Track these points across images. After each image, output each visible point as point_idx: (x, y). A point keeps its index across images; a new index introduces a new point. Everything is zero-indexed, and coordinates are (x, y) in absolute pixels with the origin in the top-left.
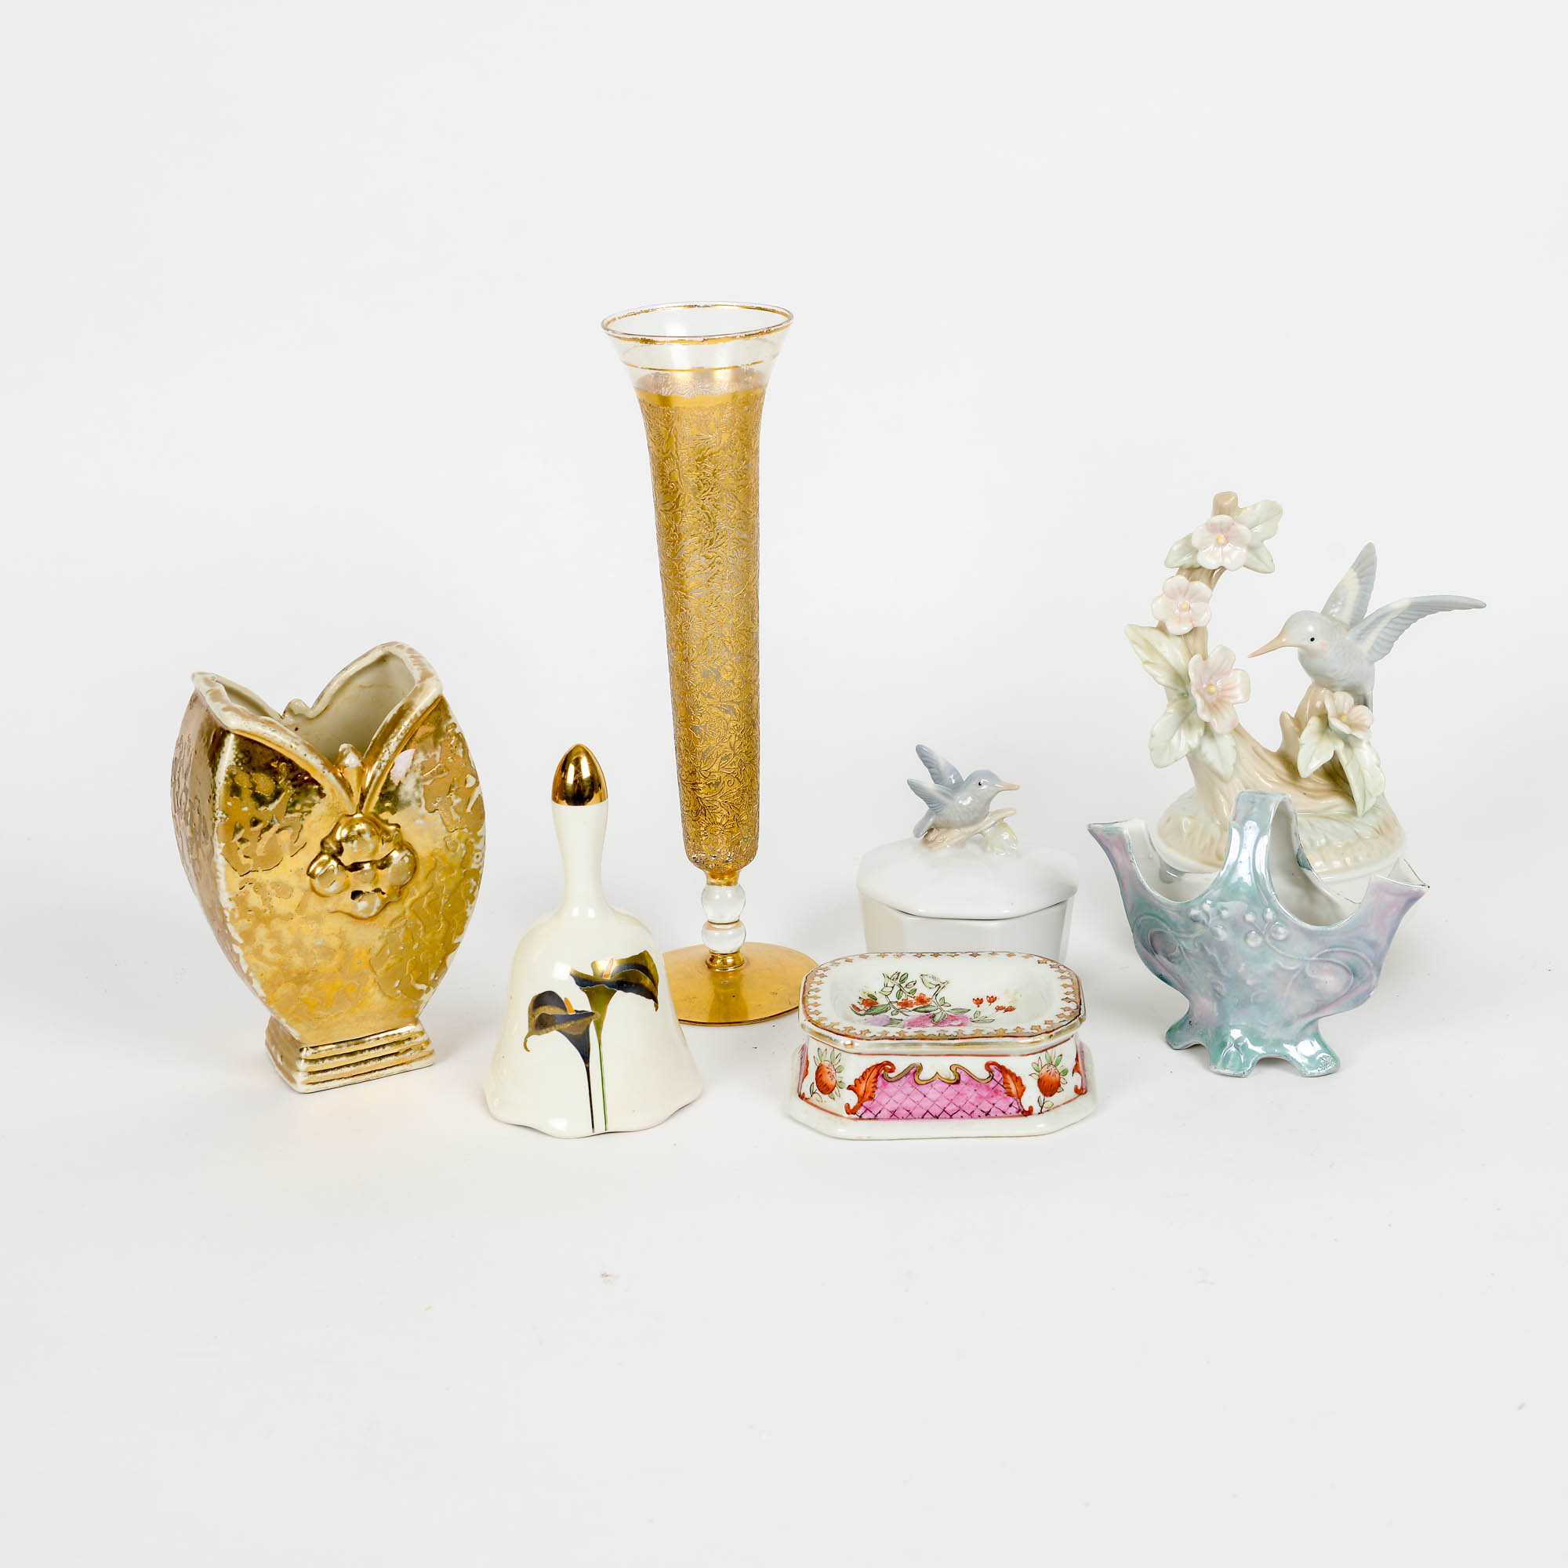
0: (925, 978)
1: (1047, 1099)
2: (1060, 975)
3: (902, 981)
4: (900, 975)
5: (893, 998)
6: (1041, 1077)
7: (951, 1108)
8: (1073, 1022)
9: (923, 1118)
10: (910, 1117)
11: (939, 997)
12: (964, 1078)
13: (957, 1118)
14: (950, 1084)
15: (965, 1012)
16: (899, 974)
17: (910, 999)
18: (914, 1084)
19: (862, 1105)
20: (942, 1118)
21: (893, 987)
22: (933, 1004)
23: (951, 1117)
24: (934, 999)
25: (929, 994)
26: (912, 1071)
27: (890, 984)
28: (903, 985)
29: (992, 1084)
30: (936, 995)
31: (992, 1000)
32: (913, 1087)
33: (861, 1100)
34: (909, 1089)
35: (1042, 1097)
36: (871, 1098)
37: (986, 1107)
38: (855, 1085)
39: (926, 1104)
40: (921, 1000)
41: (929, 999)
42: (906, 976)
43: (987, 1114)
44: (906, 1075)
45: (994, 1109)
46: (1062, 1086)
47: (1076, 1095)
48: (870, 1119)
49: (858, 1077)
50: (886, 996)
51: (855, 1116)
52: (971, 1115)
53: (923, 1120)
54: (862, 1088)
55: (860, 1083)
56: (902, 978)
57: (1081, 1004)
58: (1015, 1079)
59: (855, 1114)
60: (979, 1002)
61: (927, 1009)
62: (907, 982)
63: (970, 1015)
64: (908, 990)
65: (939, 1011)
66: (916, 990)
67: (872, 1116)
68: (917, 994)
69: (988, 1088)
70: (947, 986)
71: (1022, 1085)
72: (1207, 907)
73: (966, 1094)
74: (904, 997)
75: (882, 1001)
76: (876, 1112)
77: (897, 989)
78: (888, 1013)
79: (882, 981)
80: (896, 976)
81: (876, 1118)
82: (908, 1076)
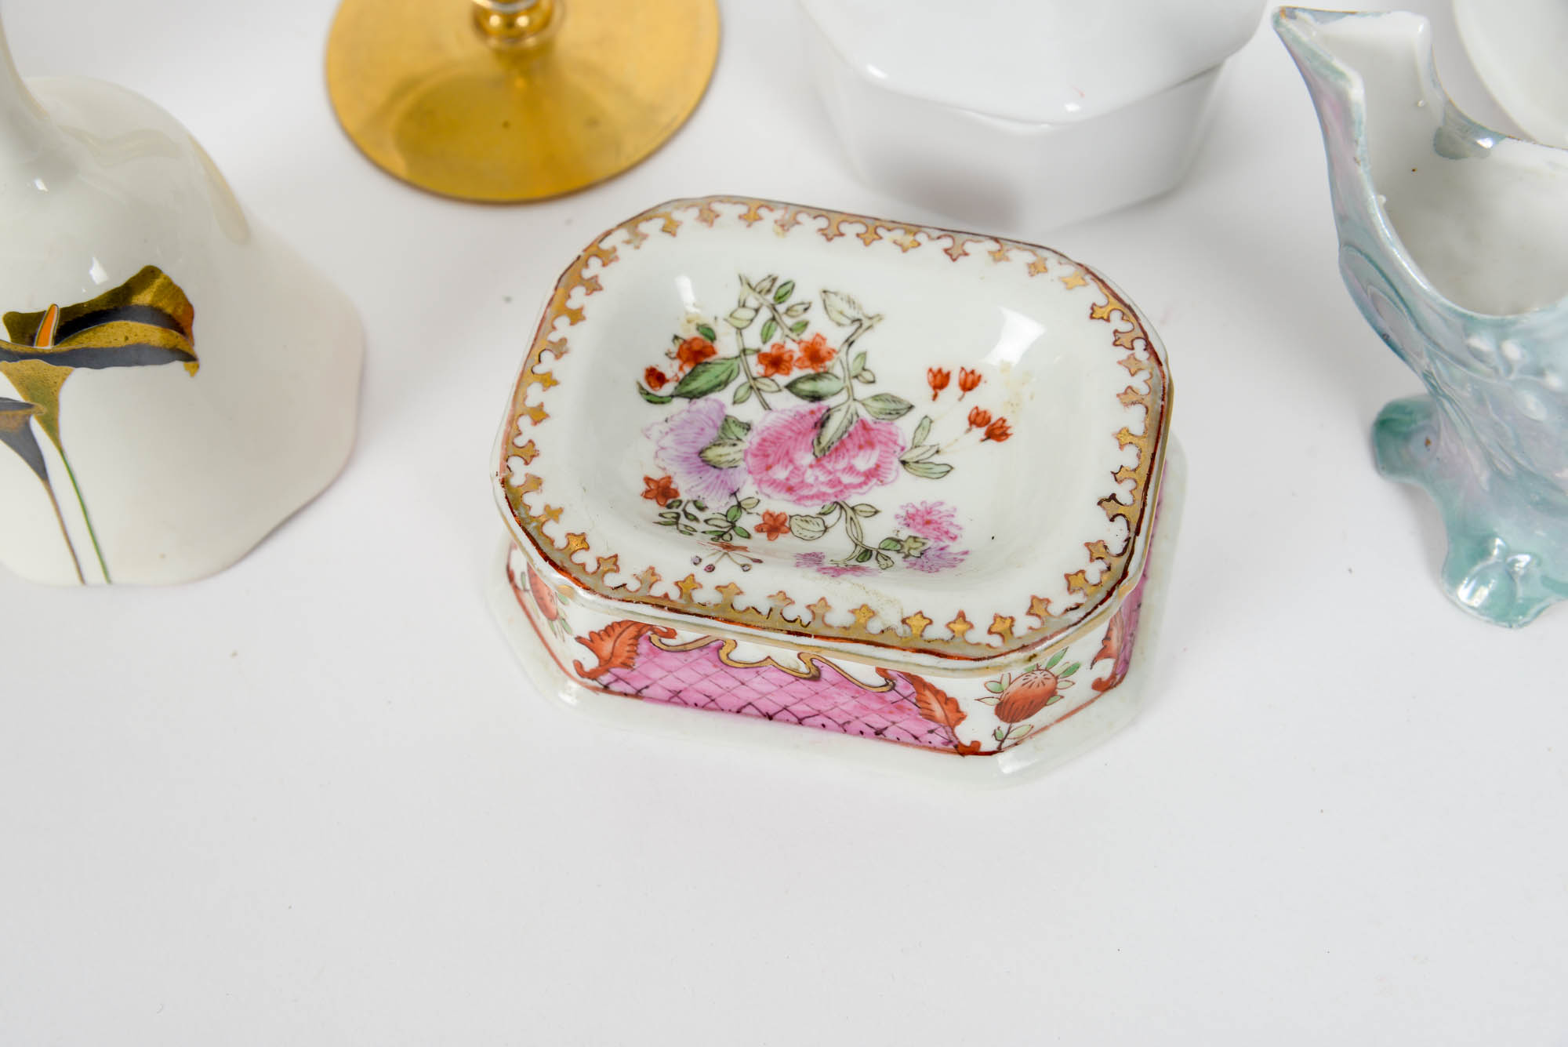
0: (833, 300)
1: (1015, 725)
2: (1123, 380)
3: (780, 299)
4: (778, 284)
5: (752, 338)
6: (1004, 697)
7: (801, 709)
8: (1101, 608)
9: (738, 712)
10: (712, 705)
11: (855, 349)
12: (827, 674)
13: (811, 726)
14: (797, 678)
15: (898, 414)
16: (774, 280)
17: (791, 346)
18: (718, 663)
19: (608, 671)
20: (780, 720)
21: (757, 311)
22: (838, 370)
23: (800, 722)
24: (842, 355)
25: (834, 338)
26: (714, 644)
27: (752, 302)
28: (781, 308)
29: (892, 696)
30: (850, 343)
31: (970, 382)
32: (715, 666)
33: (605, 665)
34: (708, 667)
35: (1004, 726)
36: (625, 665)
37: (879, 723)
38: (592, 641)
39: (745, 694)
40: (815, 355)
41: (831, 353)
42: (788, 288)
43: (879, 733)
44: (701, 648)
45: (892, 729)
46: (1060, 692)
47: (1096, 693)
48: (626, 695)
49: (596, 630)
50: (739, 330)
51: (595, 683)
52: (844, 727)
53: (738, 717)
54: (607, 647)
55: (602, 639)
56: (779, 292)
57: (1137, 532)
58: (943, 700)
59: (594, 679)
60: (939, 381)
61: (822, 386)
62: (792, 300)
63: (905, 427)
64: (789, 322)
65: (842, 397)
66: (805, 325)
67: (629, 690)
68: (807, 336)
69: (883, 700)
70: (879, 327)
71: (958, 710)
72: (1512, 350)
73: (833, 698)
74: (777, 337)
75: (726, 346)
76: (639, 685)
77: (765, 314)
78: (725, 396)
79: (735, 291)
80: (767, 285)
81: (638, 695)
82: (705, 651)
